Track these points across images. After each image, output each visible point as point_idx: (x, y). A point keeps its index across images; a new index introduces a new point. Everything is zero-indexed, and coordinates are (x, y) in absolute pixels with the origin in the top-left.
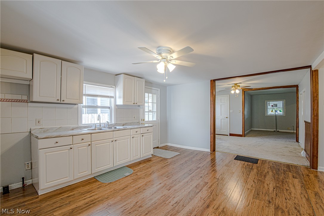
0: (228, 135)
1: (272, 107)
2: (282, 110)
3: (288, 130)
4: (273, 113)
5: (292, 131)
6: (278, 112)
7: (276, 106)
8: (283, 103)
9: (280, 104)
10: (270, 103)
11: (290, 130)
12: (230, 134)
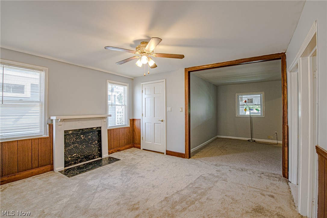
0: (163, 153)
1: (245, 104)
2: (259, 109)
3: (269, 139)
4: (248, 113)
5: (275, 142)
6: (255, 111)
7: (252, 102)
8: (261, 97)
9: (257, 98)
10: (242, 97)
11: (272, 139)
12: (167, 151)
